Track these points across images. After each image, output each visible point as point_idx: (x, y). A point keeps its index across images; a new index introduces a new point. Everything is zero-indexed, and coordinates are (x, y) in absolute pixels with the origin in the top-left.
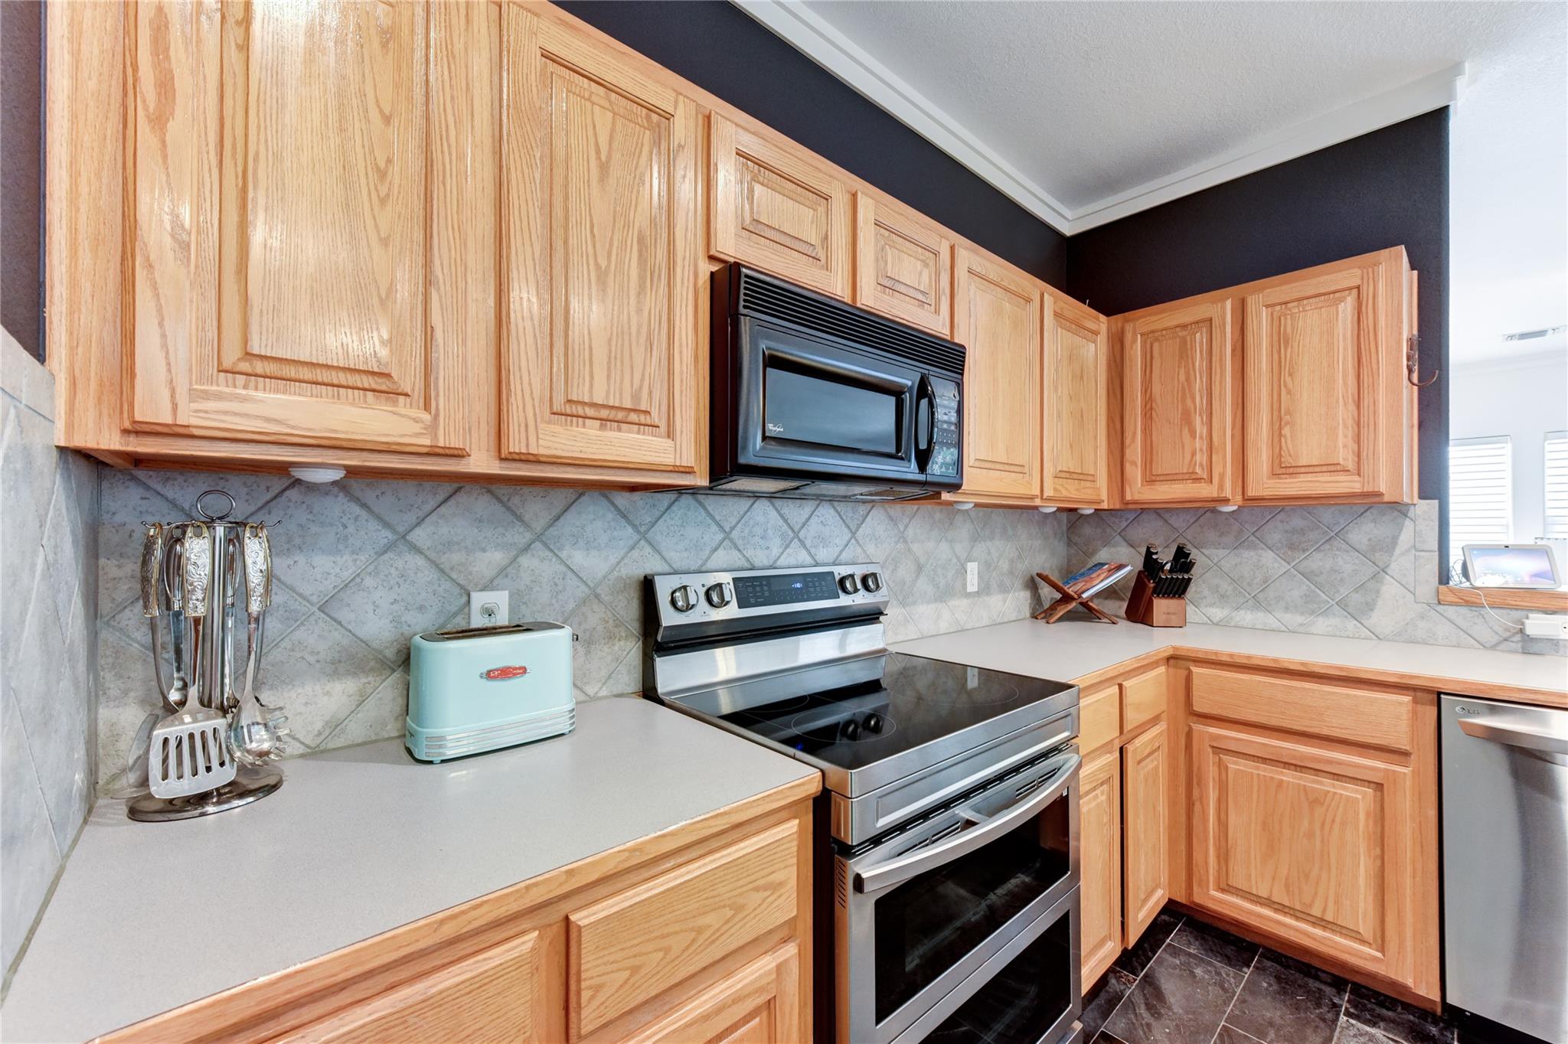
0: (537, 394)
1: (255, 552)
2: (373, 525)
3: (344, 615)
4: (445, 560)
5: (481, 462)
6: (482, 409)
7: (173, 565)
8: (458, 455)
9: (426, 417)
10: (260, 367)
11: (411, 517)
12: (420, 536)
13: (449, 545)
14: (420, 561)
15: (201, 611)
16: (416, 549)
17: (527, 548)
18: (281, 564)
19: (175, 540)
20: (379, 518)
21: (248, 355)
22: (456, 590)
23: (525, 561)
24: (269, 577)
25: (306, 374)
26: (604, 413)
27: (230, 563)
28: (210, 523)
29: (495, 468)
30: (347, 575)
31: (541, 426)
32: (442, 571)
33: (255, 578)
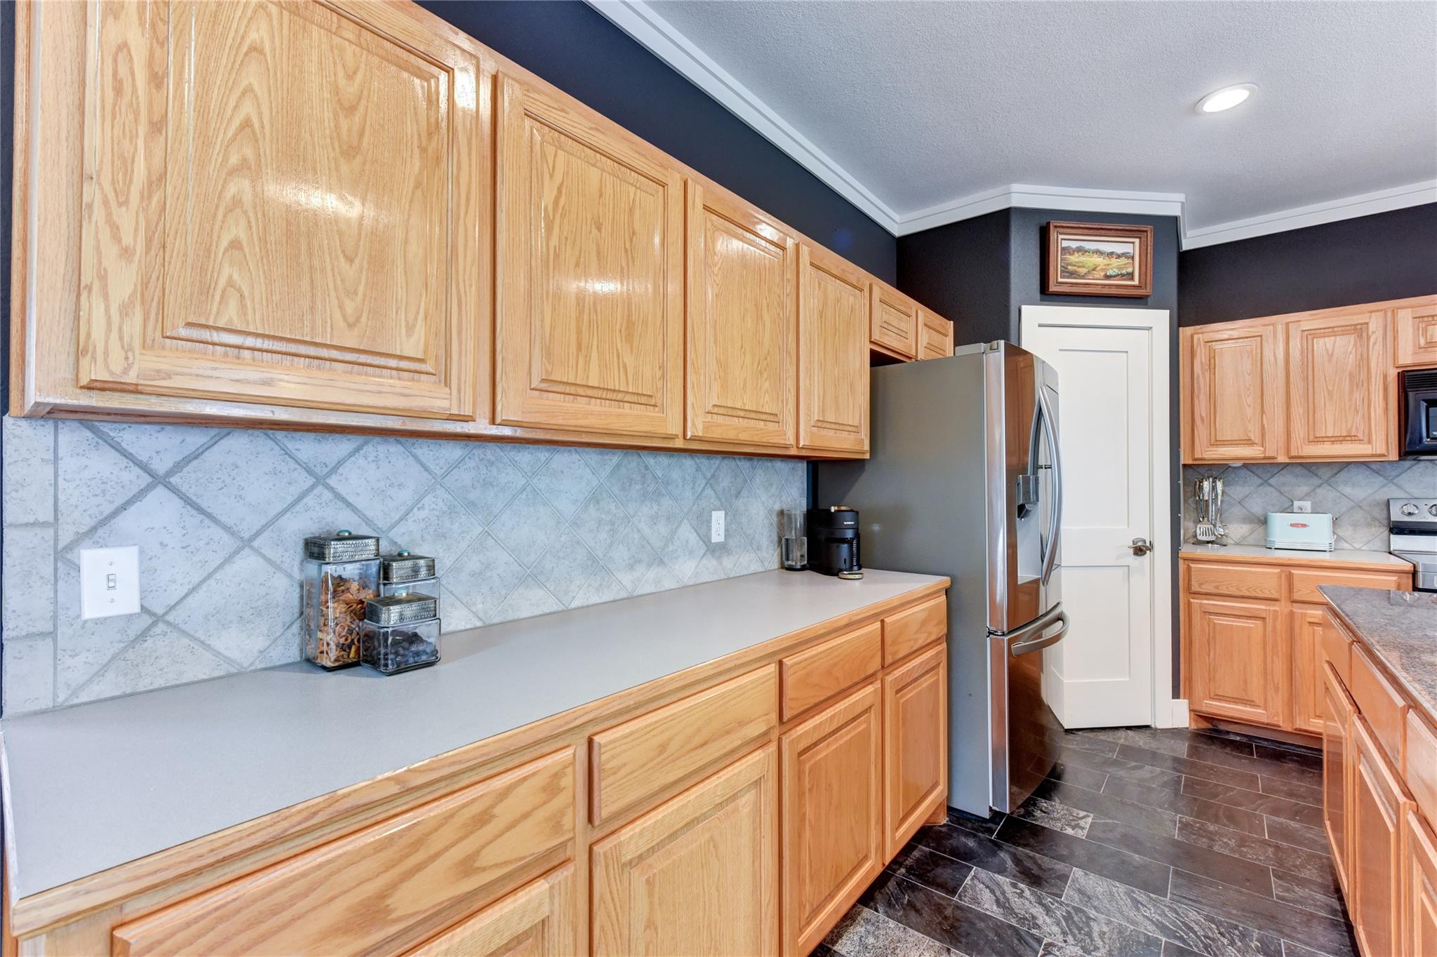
0: (1302, 436)
1: (1219, 485)
2: (1256, 478)
3: (1246, 505)
4: (1283, 489)
5: (1282, 459)
6: (1282, 443)
7: (1201, 488)
8: (1274, 458)
9: (1262, 449)
10: (1219, 443)
11: (1269, 475)
12: (1272, 481)
13: (1284, 484)
14: (1272, 489)
15: (1206, 498)
16: (1271, 485)
17: (1320, 486)
18: (1227, 489)
19: (1201, 482)
20: (1257, 475)
21: (1216, 441)
22: (1287, 500)
23: (1319, 491)
24: (1223, 492)
25: (1230, 443)
26: (1332, 439)
27: (1214, 488)
28: (1209, 478)
29: (1287, 461)
30: (1247, 493)
31: (1304, 446)
32: (1282, 493)
33: (1220, 492)
